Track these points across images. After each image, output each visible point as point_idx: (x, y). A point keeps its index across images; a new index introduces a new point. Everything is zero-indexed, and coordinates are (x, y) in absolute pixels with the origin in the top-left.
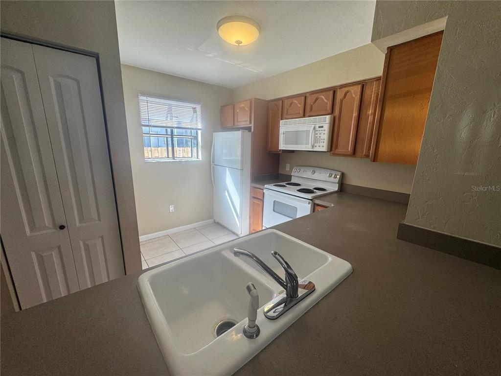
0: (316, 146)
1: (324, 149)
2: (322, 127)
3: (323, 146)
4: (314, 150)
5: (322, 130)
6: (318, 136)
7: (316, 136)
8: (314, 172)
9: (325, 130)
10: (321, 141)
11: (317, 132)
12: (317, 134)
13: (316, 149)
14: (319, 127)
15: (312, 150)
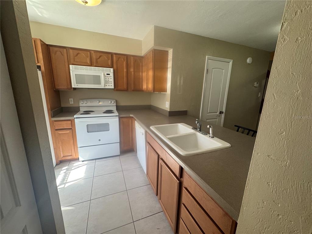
0: (106, 86)
1: (113, 87)
2: (109, 74)
3: (111, 86)
4: (106, 88)
5: (109, 76)
6: (107, 79)
7: (106, 79)
8: (99, 102)
9: (111, 77)
10: (110, 82)
11: (106, 77)
12: (106, 78)
13: (106, 87)
14: (107, 74)
15: (104, 88)
